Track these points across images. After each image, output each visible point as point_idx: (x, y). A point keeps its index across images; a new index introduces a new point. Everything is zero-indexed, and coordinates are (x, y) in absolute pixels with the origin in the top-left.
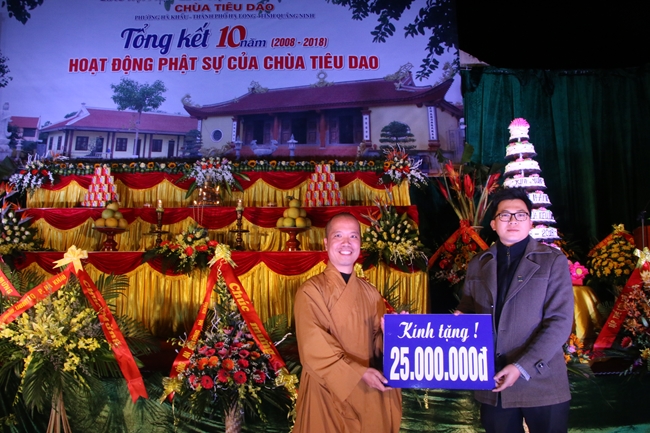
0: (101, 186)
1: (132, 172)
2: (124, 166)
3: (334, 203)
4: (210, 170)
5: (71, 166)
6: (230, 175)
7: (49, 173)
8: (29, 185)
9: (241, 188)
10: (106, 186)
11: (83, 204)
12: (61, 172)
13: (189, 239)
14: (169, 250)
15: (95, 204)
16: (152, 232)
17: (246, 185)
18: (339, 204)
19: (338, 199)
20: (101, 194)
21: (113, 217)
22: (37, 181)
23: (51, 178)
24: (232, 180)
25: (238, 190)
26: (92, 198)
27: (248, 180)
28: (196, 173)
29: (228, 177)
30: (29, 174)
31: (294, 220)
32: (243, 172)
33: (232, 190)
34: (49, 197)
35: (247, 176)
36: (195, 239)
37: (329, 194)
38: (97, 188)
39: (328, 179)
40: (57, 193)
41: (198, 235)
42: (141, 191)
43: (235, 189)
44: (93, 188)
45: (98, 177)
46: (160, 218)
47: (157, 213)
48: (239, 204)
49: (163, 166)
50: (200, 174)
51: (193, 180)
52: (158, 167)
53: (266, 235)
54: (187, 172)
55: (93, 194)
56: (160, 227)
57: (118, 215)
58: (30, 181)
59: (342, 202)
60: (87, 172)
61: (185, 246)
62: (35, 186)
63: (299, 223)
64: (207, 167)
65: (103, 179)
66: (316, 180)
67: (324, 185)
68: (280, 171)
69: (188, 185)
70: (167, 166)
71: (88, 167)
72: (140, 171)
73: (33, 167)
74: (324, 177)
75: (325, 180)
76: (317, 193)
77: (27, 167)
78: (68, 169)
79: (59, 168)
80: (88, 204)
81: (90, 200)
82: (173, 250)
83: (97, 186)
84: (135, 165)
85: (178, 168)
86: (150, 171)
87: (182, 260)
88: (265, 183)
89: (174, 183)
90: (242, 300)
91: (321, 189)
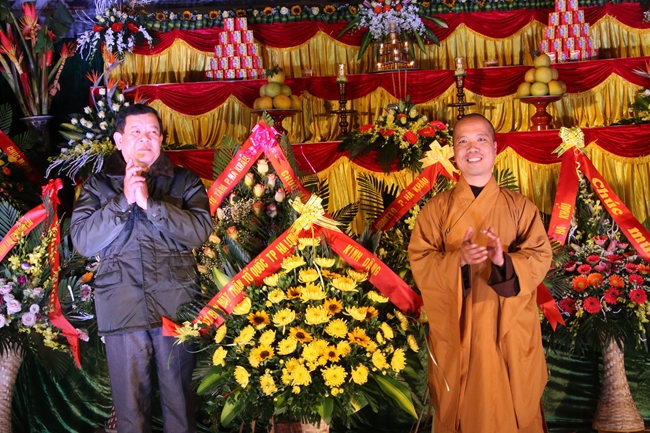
0: (236, 47)
1: (268, 22)
2: (256, 12)
3: (585, 55)
4: (389, 14)
5: (172, 16)
6: (419, 20)
7: (141, 29)
8: (115, 48)
9: (436, 40)
10: (244, 46)
11: (210, 75)
12: (157, 26)
13: (404, 121)
14: (381, 138)
15: (231, 74)
16: (329, 112)
17: (443, 35)
18: (590, 58)
19: (588, 49)
20: (237, 59)
21: (281, 94)
22: (125, 41)
23: (147, 36)
24: (423, 29)
25: (432, 42)
26: (225, 65)
27: (446, 26)
28: (368, 20)
29: (416, 23)
30: (110, 31)
31: (547, 85)
32: (437, 15)
33: (425, 43)
34: (143, 65)
35: (444, 21)
36: (409, 119)
37: (576, 43)
38: (230, 49)
39: (575, 20)
40: (154, 58)
41: (413, 114)
42: (285, 51)
43: (428, 41)
44: (224, 50)
45: (229, 33)
46: (342, 91)
47: (338, 84)
48: (460, 66)
49: (315, 11)
50: (375, 21)
51: (366, 31)
52: (309, 13)
53: (492, 108)
54: (353, 18)
55: (225, 60)
56: (343, 104)
57: (287, 91)
58: (115, 41)
59: (594, 54)
60: (199, 24)
61: (403, 131)
62: (125, 50)
63: (555, 89)
64: (383, 11)
65: (237, 36)
66: (556, 23)
67: (570, 30)
68: (491, 10)
69: (359, 38)
70: (321, 12)
71: (199, 17)
72: (280, 21)
73: (113, 19)
74: (569, 18)
75: (570, 22)
76: (558, 42)
77: (102, 20)
78: (169, 21)
79: (153, 20)
80: (220, 75)
81: (220, 68)
82: (387, 138)
83: (231, 47)
84: (274, 11)
85: (339, 13)
86: (296, 20)
87: (405, 150)
88: (468, 30)
89: (335, 36)
90: (610, 200)
91: (565, 35)
